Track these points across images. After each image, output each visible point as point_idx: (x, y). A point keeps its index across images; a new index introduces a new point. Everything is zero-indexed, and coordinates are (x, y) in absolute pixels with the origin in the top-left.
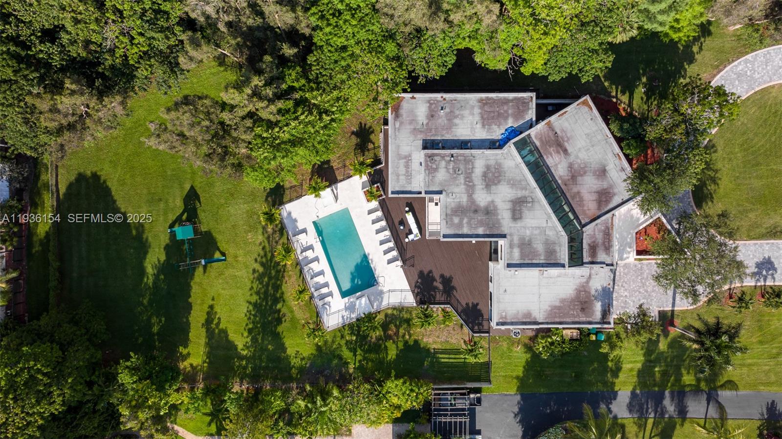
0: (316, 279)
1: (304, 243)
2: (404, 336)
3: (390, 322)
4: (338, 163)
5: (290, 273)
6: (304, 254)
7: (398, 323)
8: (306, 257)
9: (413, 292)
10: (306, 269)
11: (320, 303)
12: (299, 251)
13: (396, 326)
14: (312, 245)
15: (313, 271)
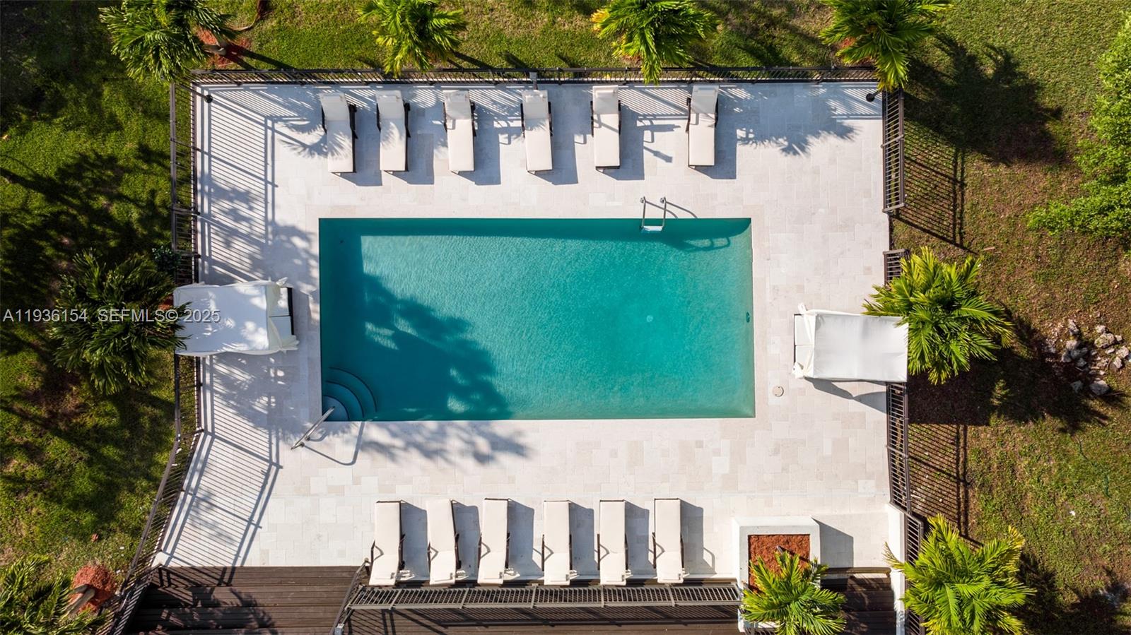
0: (461, 131)
1: (663, 142)
2: (33, 452)
3: (130, 418)
4: (983, 454)
5: (545, 18)
6: (612, 119)
7: (110, 451)
8: (589, 124)
9: (226, 576)
10: (535, 99)
11: (334, 102)
12: (634, 99)
13: (101, 435)
14: (638, 173)
15: (511, 132)
